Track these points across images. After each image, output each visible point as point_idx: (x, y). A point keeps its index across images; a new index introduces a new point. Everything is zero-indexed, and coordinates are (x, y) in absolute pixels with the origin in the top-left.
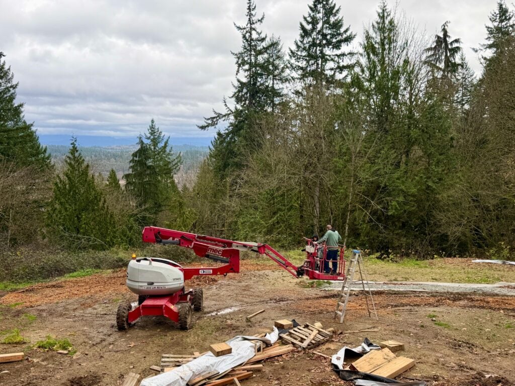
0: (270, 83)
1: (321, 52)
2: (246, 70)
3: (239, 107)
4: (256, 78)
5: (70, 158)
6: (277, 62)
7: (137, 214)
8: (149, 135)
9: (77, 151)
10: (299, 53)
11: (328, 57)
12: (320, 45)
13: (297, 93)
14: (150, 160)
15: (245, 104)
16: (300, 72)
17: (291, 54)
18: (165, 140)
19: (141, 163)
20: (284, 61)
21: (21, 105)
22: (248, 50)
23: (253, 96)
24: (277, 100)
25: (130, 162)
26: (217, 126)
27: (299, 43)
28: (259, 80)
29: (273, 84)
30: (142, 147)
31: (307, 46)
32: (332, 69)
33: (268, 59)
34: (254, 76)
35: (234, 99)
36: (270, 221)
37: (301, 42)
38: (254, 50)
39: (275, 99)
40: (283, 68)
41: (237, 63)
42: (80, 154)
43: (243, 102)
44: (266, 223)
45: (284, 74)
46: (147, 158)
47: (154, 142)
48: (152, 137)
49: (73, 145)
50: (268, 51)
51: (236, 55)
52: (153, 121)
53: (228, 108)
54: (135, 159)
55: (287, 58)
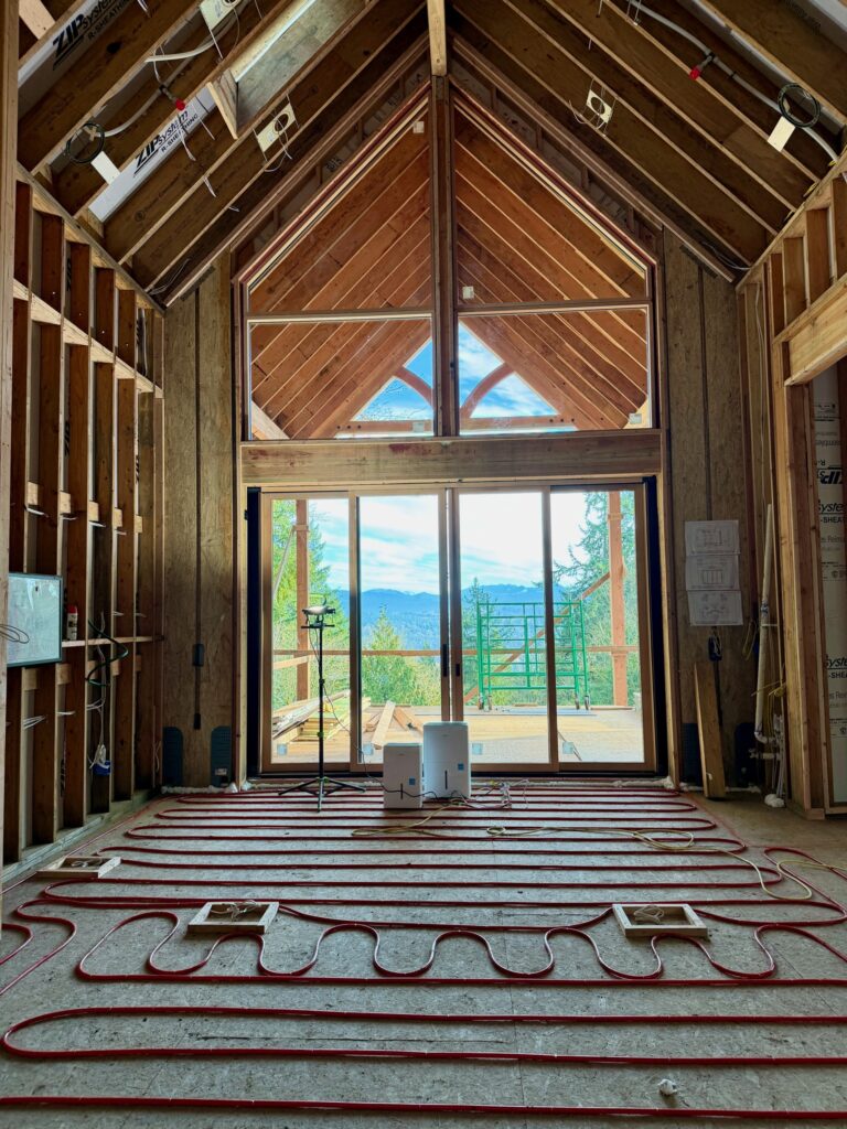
21: (327, 568)
35: (582, 548)
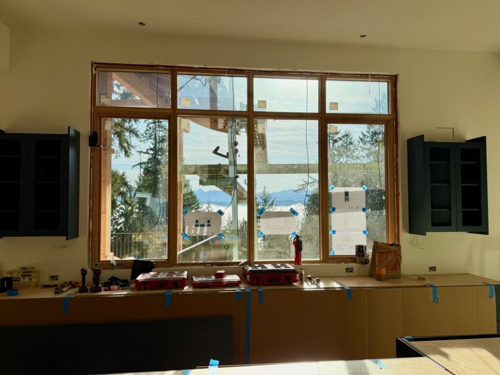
17: (360, 140)
40: (354, 150)
45: (355, 154)
52: (265, 188)
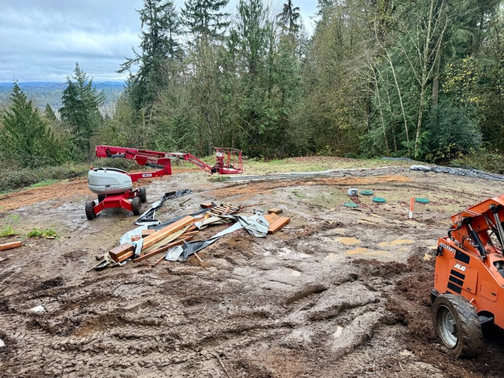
0: (167, 34)
1: (205, 12)
2: (148, 24)
3: (146, 53)
4: (157, 31)
5: (14, 95)
6: (173, 18)
7: (75, 138)
8: (75, 76)
9: (19, 90)
10: (189, 12)
11: (210, 16)
12: (203, 6)
13: (189, 43)
14: (78, 96)
15: (150, 51)
16: (190, 27)
18: (89, 79)
19: (71, 99)
20: (178, 17)
22: (148, 7)
23: (155, 45)
24: (175, 48)
25: (62, 98)
26: (130, 69)
27: (188, 4)
28: (160, 32)
29: (171, 35)
30: (70, 86)
31: (194, 6)
32: (213, 25)
33: (165, 15)
34: (155, 29)
36: (180, 140)
37: (189, 3)
38: (154, 7)
39: (173, 47)
41: (141, 18)
42: (22, 92)
43: (149, 50)
44: (177, 141)
46: (76, 94)
47: (80, 81)
48: (78, 77)
49: (15, 85)
50: (165, 9)
51: (139, 11)
53: (137, 54)
54: (66, 95)
55: (180, 15)
